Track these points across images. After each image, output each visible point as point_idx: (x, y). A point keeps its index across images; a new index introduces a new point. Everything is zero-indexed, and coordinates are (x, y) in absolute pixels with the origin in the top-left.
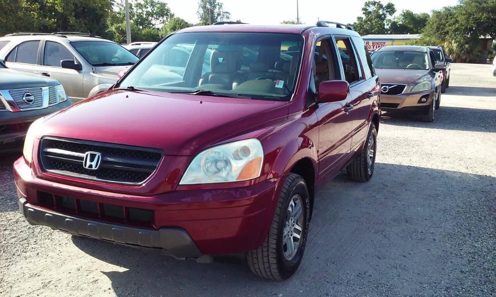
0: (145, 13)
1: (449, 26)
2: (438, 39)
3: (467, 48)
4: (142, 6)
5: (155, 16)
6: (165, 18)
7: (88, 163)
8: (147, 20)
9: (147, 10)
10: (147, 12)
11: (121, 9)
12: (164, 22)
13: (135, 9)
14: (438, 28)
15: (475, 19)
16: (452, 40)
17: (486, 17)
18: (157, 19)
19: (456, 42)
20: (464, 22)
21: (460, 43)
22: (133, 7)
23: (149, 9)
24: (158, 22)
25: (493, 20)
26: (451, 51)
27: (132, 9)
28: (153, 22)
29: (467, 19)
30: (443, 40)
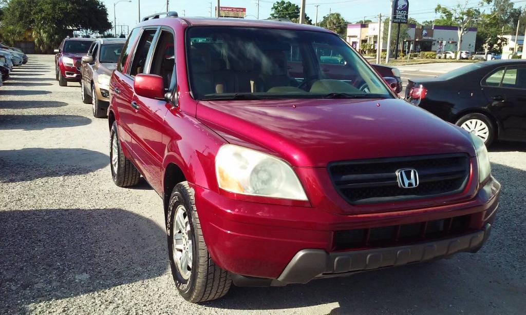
1: (34, 14)
2: (23, 28)
3: (57, 39)
7: (407, 182)
14: (21, 17)
15: (61, 9)
16: (40, 29)
17: (71, 7)
19: (45, 32)
20: (50, 11)
21: (49, 34)
25: (79, 11)
26: (41, 41)
29: (54, 8)
30: (30, 30)
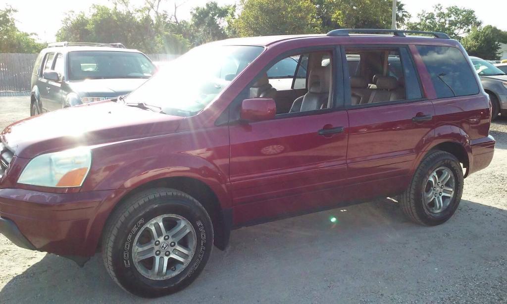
0: (447, 22)
4: (444, 15)
5: (459, 25)
6: (470, 27)
8: (449, 30)
9: (451, 19)
10: (450, 21)
11: (422, 20)
12: (469, 31)
13: (437, 19)
18: (461, 28)
22: (435, 17)
23: (453, 18)
24: (462, 31)
27: (434, 19)
28: (456, 32)
